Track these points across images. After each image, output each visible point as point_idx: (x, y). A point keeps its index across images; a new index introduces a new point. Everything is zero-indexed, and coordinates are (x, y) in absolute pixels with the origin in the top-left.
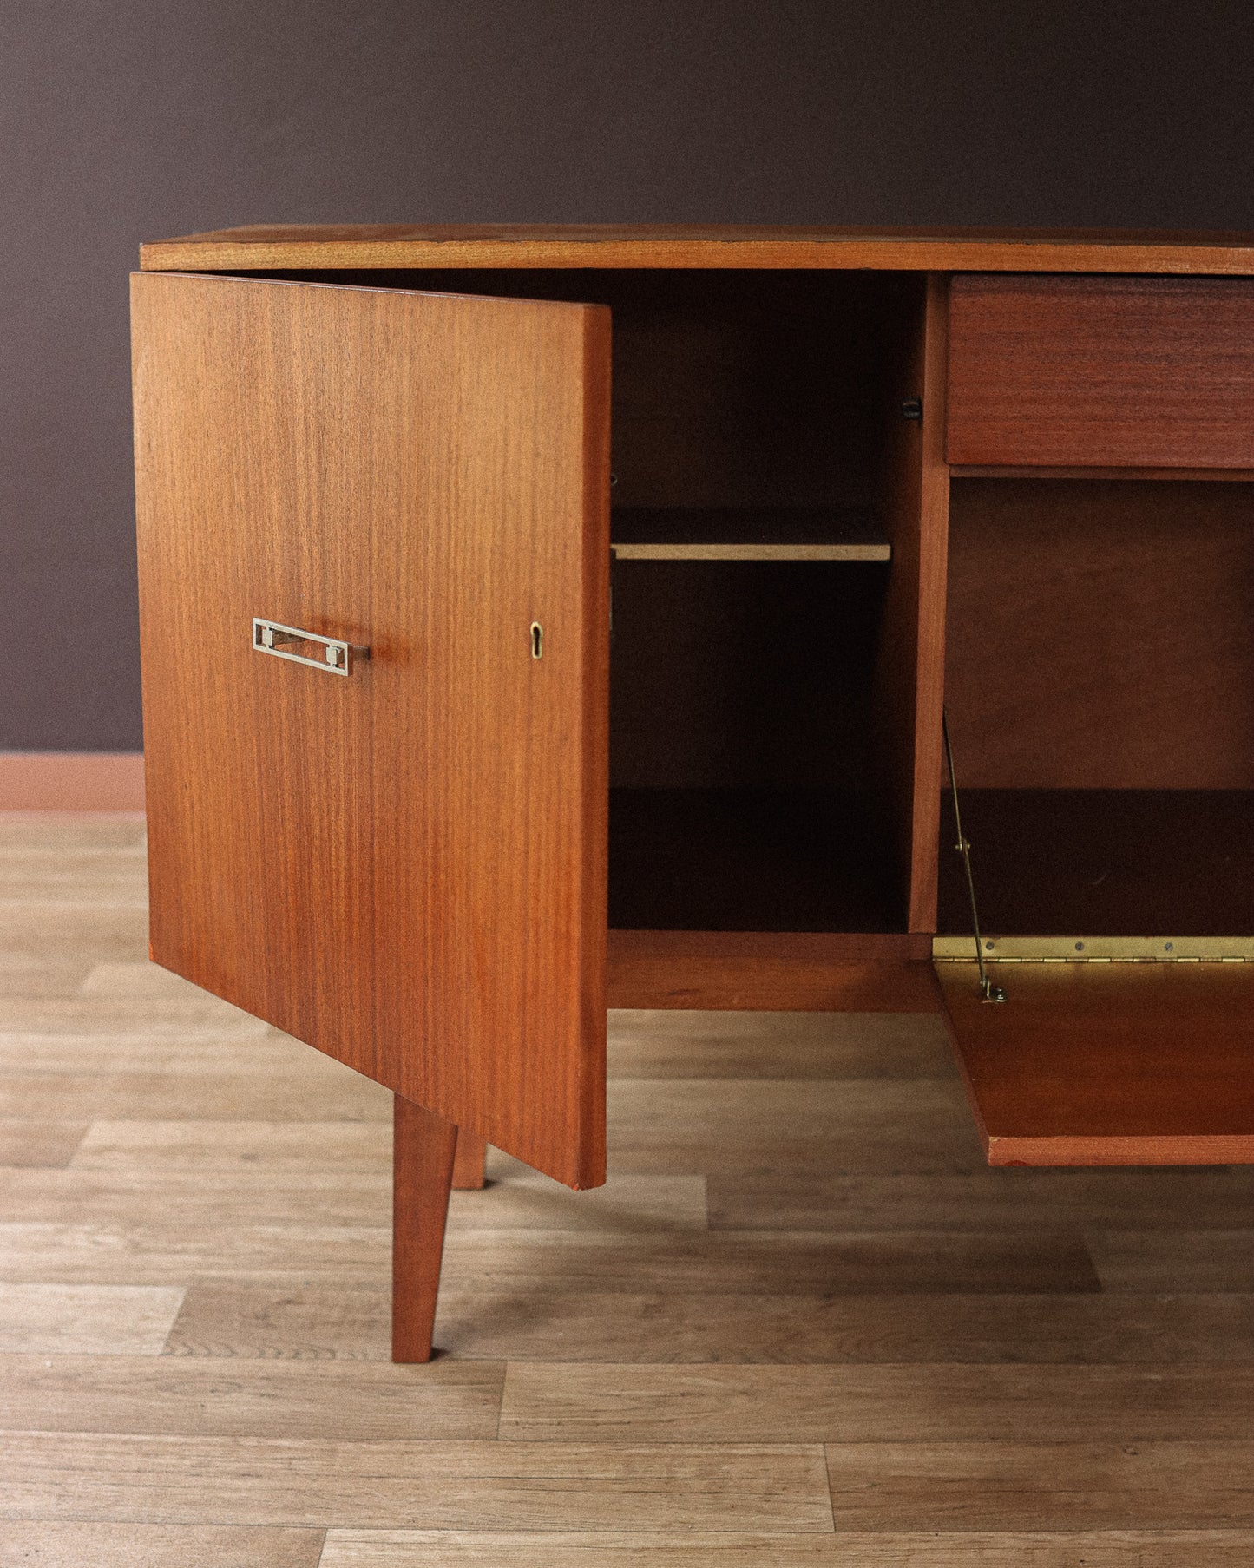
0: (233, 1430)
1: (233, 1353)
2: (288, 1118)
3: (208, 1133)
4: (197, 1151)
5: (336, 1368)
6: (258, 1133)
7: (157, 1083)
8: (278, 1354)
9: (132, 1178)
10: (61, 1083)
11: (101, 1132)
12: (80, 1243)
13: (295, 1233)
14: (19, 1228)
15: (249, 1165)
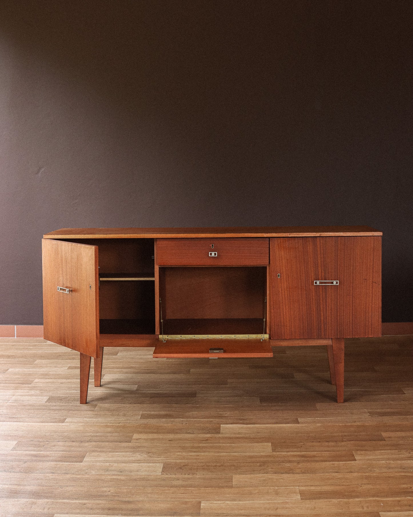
0: (55, 410)
1: (56, 403)
2: (69, 379)
3: (55, 380)
4: (53, 382)
5: (71, 404)
6: (64, 381)
7: (46, 375)
8: (63, 403)
9: (41, 385)
10: (30, 375)
11: (36, 380)
12: (33, 392)
13: (68, 391)
14: (22, 391)
15: (61, 384)
